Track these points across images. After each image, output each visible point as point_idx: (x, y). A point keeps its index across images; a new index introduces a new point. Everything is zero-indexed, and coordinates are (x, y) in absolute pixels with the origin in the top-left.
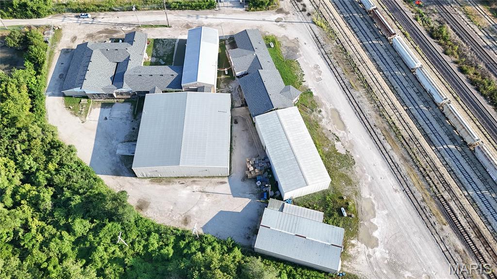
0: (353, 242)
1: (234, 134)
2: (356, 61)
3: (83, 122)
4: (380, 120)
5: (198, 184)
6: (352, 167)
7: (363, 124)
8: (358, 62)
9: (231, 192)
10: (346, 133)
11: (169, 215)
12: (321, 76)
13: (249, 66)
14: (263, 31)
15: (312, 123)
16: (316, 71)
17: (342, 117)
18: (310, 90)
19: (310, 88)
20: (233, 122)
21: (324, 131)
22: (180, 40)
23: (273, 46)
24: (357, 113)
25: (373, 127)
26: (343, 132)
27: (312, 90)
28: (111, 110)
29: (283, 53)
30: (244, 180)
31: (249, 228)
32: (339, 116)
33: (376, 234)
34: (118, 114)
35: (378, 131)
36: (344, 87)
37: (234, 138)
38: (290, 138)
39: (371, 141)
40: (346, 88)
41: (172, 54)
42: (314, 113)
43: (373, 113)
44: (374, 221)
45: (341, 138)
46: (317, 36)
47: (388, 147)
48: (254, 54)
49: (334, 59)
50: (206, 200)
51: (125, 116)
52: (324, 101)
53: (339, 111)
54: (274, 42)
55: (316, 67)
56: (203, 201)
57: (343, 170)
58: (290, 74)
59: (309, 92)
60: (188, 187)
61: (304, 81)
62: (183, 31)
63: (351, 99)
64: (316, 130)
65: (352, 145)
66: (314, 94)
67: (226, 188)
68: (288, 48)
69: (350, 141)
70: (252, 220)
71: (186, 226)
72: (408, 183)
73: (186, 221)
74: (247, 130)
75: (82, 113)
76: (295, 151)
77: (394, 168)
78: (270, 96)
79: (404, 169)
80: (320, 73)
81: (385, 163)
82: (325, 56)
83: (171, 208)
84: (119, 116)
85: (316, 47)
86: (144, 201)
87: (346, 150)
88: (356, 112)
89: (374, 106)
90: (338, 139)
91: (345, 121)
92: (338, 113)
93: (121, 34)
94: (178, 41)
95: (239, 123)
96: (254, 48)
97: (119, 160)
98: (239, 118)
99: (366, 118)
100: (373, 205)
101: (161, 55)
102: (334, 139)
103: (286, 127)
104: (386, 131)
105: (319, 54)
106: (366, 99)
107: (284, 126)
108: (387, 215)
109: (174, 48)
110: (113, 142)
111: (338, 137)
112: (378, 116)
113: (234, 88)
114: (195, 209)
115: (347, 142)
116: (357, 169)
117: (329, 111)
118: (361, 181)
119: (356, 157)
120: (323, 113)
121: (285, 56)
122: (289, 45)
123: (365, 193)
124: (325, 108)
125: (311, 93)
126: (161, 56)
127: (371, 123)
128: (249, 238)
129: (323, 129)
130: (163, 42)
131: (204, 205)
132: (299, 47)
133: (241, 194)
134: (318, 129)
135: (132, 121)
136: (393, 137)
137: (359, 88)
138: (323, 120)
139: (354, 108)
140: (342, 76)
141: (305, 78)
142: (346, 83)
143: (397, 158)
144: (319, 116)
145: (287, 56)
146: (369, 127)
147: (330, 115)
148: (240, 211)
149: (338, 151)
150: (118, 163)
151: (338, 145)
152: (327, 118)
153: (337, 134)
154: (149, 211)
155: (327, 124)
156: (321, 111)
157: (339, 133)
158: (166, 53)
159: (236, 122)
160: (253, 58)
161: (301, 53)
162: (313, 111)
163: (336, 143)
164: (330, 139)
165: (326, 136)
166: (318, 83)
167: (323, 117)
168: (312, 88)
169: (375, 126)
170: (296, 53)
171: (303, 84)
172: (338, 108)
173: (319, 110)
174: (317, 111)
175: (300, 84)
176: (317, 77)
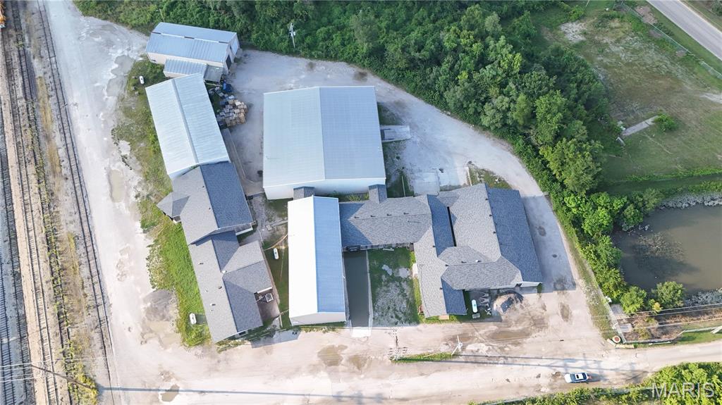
0: (141, 59)
2: (48, 289)
3: (470, 162)
4: (55, 189)
6: (118, 126)
7: (82, 180)
8: (46, 289)
10: (111, 166)
12: (120, 257)
13: (235, 254)
14: (207, 359)
17: (108, 189)
18: (144, 232)
19: (143, 236)
21: (140, 168)
22: (365, 324)
23: (192, 316)
25: (70, 178)
26: (113, 169)
27: (141, 230)
28: (440, 183)
29: (175, 305)
31: (245, 63)
32: (111, 191)
33: (116, 66)
34: (427, 177)
35: (65, 171)
36: (88, 239)
39: (81, 158)
40: (86, 238)
41: (374, 288)
42: (145, 193)
43: (61, 196)
44: (112, 76)
45: (119, 161)
47: (62, 152)
48: (224, 271)
49: (85, 295)
51: (416, 175)
52: (127, 212)
53: (109, 197)
55: (122, 275)
57: (129, 121)
58: (171, 257)
59: (147, 227)
61: (149, 246)
62: (365, 348)
63: (84, 219)
64: (149, 168)
66: (138, 224)
68: (163, 317)
70: (241, 69)
71: (310, 63)
72: (58, 113)
74: (245, 163)
75: (477, 175)
77: (66, 127)
78: (204, 185)
79: (55, 127)
80: (120, 265)
81: (75, 132)
82: (100, 302)
84: (424, 174)
85: (112, 320)
87: (117, 145)
88: (85, 196)
89: (54, 209)
90: (124, 158)
91: (106, 183)
92: (111, 196)
93: (482, 332)
94: (371, 321)
95: (256, 172)
97: (403, 119)
99: (75, 188)
100: (107, 91)
101: (393, 285)
102: (128, 158)
103: (187, 142)
104: (54, 172)
105: (110, 305)
106: (62, 218)
108: (96, 82)
109: (374, 301)
110: (418, 140)
111: (123, 161)
112: (56, 192)
114: (303, 76)
115: (113, 155)
116: (112, 124)
117: (124, 197)
118: (112, 112)
119: (108, 138)
120: (133, 194)
121: (173, 297)
122: (163, 322)
123: (112, 101)
124: (128, 201)
125: (143, 226)
126: (393, 281)
127: (71, 182)
128: (245, 56)
129: (141, 171)
130: (397, 317)
132: (144, 322)
134: (147, 170)
135: (403, 168)
136: (49, 164)
137: (66, 238)
138: (136, 184)
140: (84, 260)
141: (147, 252)
142: (82, 248)
143: (58, 140)
144: (140, 189)
145: (168, 296)
146: (76, 176)
147: (124, 192)
150: (404, 116)
151: (126, 152)
152: (129, 187)
153: (123, 165)
154: (353, 72)
155: (133, 178)
156: (136, 197)
157: (119, 167)
158: (385, 288)
161: (142, 306)
162: (148, 196)
163: (128, 153)
164: (134, 158)
165: (138, 162)
166: (128, 245)
167: (135, 188)
168: (140, 235)
169: (67, 179)
170: (151, 306)
171: (153, 240)
172: (110, 202)
173: (138, 199)
174: (141, 196)
175: (156, 241)
176: (126, 256)
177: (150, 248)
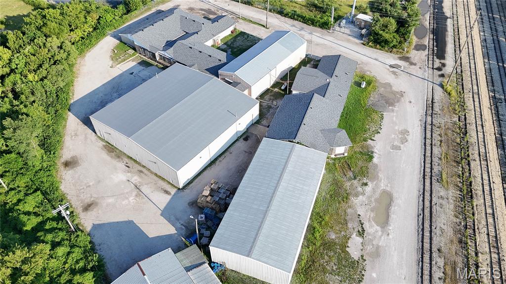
1: (232, 149)
2: (474, 153)
3: (111, 67)
4: (456, 247)
5: (141, 177)
7: (420, 236)
8: (477, 156)
9: (165, 208)
10: (380, 233)
11: (81, 189)
12: (402, 146)
13: (312, 89)
14: (366, 69)
15: (342, 192)
16: (400, 136)
17: (393, 209)
18: (372, 152)
19: (375, 150)
20: (244, 137)
21: (349, 211)
24: (422, 216)
25: (434, 249)
26: (378, 228)
27: (375, 155)
28: (143, 69)
29: (372, 99)
30: (193, 204)
34: (145, 75)
35: (439, 261)
36: (428, 174)
37: (227, 154)
38: (283, 184)
40: (428, 176)
42: (355, 182)
43: (450, 232)
45: (369, 234)
46: (435, 101)
48: (328, 80)
49: (440, 135)
50: (131, 199)
52: (381, 175)
53: (394, 199)
54: (369, 83)
55: (405, 132)
56: (127, 198)
57: (332, 279)
59: (368, 155)
60: (129, 174)
61: (373, 140)
63: (427, 194)
64: (339, 203)
65: (377, 253)
66: (375, 160)
67: (163, 200)
68: (383, 97)
69: (378, 247)
71: (83, 211)
73: (87, 207)
74: (250, 153)
75: (119, 60)
76: (275, 202)
78: (302, 125)
80: (404, 141)
82: (428, 127)
83: (91, 184)
85: (422, 112)
86: (77, 160)
87: (362, 256)
88: (421, 214)
89: (460, 223)
90: (361, 233)
91: (393, 217)
95: (248, 141)
96: (334, 75)
98: (254, 136)
99: (431, 231)
101: (235, 46)
102: (356, 230)
104: (454, 268)
105: (420, 120)
106: (452, 207)
107: (289, 165)
111: (363, 230)
112: (456, 241)
113: (277, 106)
115: (373, 245)
117: (379, 192)
120: (368, 189)
121: (370, 102)
122: (385, 94)
124: (376, 185)
125: (371, 157)
126: (233, 47)
127: (434, 242)
129: (350, 207)
130: (248, 37)
131: (124, 203)
132: (398, 102)
133: (173, 218)
134: (343, 204)
137: (451, 187)
138: (361, 197)
139: (421, 207)
140: (435, 160)
141: (377, 137)
142: (436, 169)
144: (360, 189)
145: (373, 104)
146: (427, 246)
147: (377, 195)
148: (150, 237)
149: (347, 249)
151: (355, 241)
152: (369, 197)
153: (366, 226)
154: (71, 172)
155: (361, 205)
156: (366, 184)
157: (371, 226)
159: (246, 139)
160: (324, 83)
161: (396, 109)
162: (355, 178)
163: (354, 236)
164: (350, 225)
165: (347, 218)
166: (391, 150)
167: (363, 194)
168: (377, 152)
169: (439, 250)
170: (389, 106)
171: (368, 142)
172: (395, 195)
173: (365, 181)
174: (361, 182)
175: (365, 140)
176: (396, 143)
177: (373, 138)
